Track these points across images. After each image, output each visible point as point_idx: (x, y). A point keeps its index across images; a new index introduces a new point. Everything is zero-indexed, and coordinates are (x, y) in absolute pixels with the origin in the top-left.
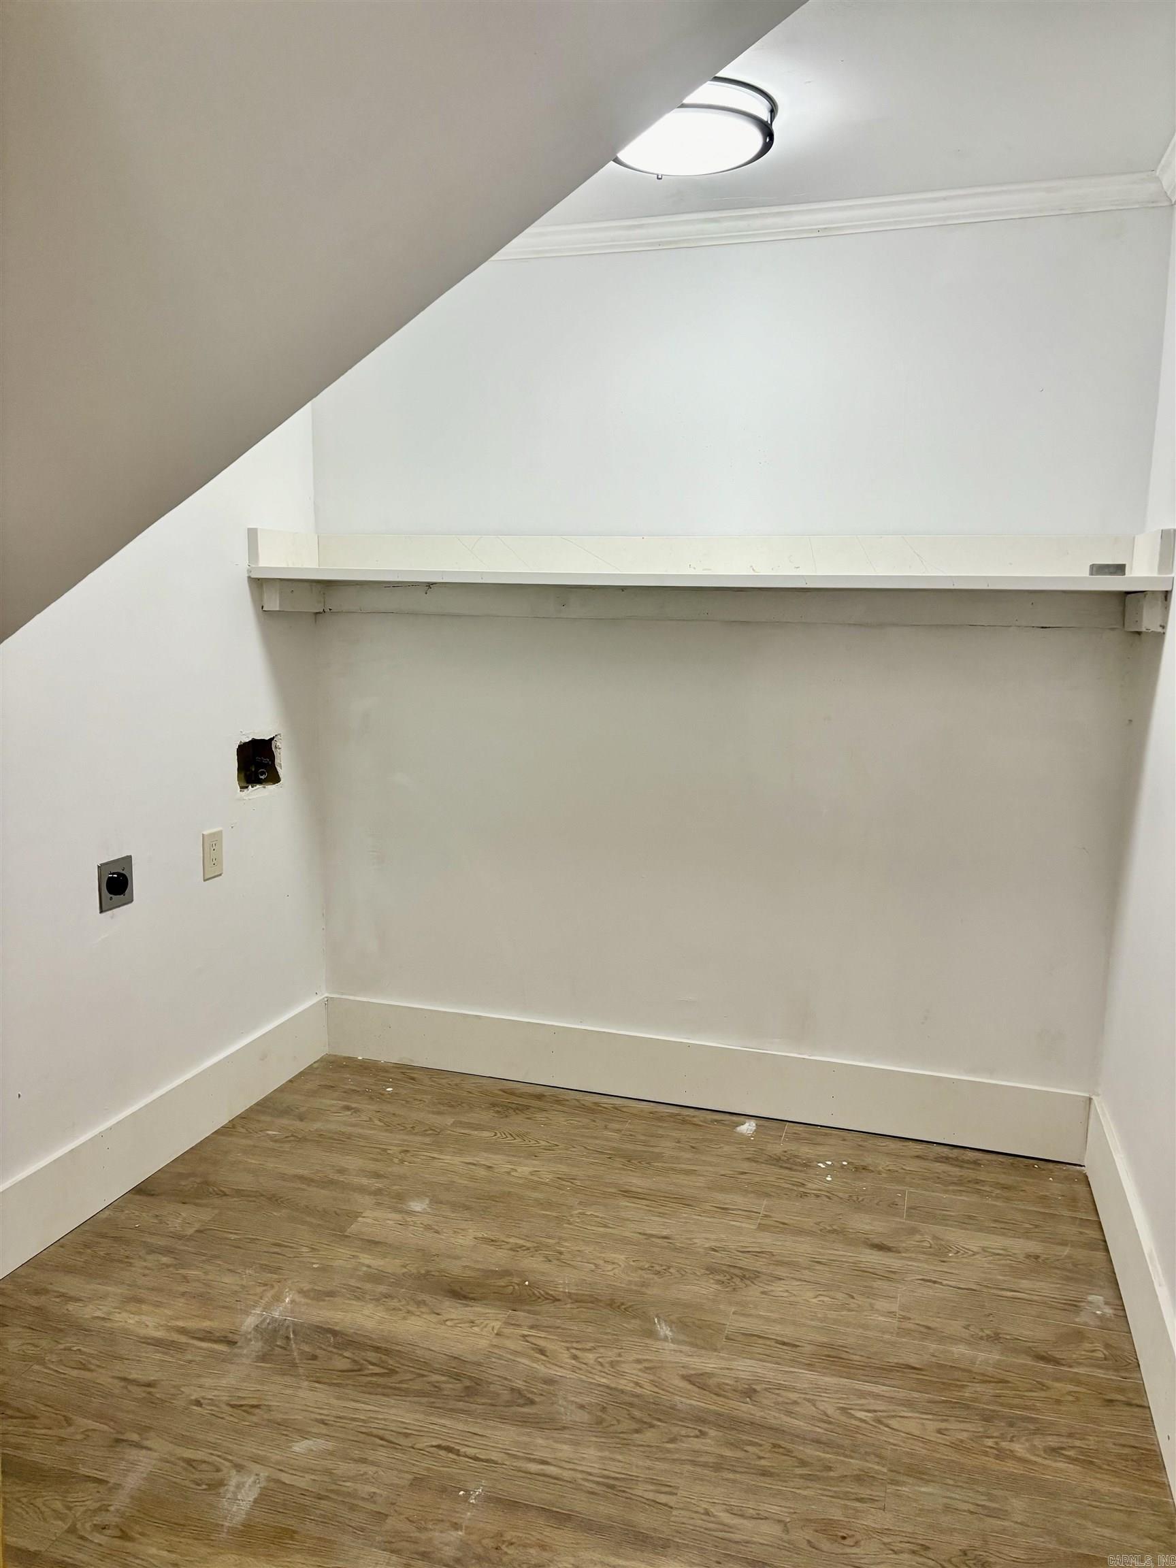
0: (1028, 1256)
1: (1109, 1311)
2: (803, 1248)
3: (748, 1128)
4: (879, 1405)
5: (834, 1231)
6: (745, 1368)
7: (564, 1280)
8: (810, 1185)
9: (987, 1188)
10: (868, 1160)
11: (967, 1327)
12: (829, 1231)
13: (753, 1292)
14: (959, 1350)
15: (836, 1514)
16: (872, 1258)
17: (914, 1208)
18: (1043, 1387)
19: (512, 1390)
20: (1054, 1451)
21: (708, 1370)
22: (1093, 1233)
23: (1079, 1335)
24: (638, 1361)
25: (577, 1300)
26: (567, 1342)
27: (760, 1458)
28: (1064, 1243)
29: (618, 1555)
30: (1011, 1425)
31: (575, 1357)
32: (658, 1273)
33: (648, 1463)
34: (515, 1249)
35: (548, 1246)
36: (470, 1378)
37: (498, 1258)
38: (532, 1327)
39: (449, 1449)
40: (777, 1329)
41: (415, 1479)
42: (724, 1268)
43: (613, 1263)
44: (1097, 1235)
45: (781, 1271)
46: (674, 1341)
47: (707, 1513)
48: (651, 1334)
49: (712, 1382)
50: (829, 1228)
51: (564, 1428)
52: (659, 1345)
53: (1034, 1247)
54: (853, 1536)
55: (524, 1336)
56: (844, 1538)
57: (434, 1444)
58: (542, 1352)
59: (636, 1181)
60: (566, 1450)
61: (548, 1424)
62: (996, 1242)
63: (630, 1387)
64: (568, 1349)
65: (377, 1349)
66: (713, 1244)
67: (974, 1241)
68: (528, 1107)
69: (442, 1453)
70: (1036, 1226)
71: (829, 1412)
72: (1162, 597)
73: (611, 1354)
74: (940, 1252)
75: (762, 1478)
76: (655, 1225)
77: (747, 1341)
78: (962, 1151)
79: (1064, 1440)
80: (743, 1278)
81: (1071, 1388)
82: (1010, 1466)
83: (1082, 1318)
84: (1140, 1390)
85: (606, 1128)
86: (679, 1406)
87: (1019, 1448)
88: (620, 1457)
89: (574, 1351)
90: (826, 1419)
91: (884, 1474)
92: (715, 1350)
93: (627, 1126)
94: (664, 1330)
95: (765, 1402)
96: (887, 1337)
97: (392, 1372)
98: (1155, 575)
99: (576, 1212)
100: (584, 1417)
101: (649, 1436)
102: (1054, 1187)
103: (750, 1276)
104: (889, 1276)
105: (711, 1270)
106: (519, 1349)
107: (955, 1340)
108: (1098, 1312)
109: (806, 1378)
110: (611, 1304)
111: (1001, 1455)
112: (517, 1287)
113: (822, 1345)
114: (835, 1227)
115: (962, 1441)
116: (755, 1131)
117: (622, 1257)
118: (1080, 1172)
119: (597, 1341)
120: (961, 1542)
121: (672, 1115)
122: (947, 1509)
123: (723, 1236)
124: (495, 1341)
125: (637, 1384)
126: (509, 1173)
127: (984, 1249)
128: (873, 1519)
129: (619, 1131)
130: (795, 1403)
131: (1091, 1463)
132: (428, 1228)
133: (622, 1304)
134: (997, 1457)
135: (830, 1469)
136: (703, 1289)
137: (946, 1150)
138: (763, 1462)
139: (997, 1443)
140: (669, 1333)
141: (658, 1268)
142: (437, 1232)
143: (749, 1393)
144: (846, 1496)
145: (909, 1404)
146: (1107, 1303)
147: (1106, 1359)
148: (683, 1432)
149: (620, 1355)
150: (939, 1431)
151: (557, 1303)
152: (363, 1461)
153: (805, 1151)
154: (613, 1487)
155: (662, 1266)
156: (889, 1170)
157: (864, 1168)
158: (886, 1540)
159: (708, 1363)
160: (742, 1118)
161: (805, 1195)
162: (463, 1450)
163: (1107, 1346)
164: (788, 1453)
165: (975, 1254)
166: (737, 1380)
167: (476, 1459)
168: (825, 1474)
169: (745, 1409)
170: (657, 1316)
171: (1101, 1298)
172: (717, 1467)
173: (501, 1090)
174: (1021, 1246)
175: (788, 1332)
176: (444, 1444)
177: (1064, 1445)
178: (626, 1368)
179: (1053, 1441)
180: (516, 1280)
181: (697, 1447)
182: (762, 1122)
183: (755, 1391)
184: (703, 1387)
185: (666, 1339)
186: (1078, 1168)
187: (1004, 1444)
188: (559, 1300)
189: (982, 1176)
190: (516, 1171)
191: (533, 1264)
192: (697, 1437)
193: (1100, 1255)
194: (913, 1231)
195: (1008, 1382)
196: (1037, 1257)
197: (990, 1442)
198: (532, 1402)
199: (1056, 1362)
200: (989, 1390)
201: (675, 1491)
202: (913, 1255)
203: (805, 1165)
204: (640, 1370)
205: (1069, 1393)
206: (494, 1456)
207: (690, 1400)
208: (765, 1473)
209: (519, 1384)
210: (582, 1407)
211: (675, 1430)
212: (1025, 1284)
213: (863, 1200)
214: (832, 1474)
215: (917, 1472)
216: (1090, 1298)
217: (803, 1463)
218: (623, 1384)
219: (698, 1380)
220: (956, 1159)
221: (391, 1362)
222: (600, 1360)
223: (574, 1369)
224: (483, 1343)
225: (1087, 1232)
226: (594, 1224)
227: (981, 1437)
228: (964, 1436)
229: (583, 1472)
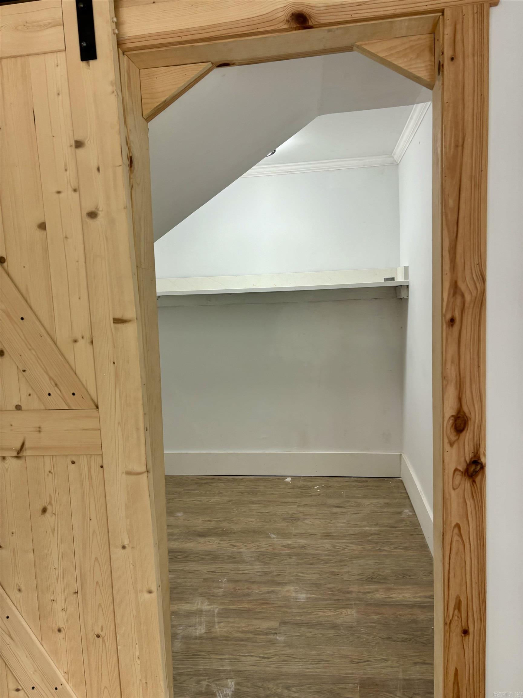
0: (385, 503)
1: (410, 514)
2: (314, 510)
3: (288, 479)
4: (343, 545)
5: (323, 505)
6: (301, 541)
7: (236, 528)
8: (312, 493)
9: (371, 488)
10: (331, 484)
11: (368, 523)
12: (321, 505)
13: (300, 523)
14: (367, 528)
15: (335, 570)
16: (335, 510)
17: (347, 495)
18: (393, 534)
19: (228, 556)
20: (396, 548)
21: (289, 544)
22: (405, 495)
23: (402, 520)
24: (266, 544)
25: (242, 532)
26: (242, 543)
27: (310, 561)
28: (396, 499)
29: (273, 587)
30: (384, 544)
31: (246, 546)
32: (267, 522)
33: (276, 567)
34: (218, 521)
35: (228, 520)
36: (213, 555)
37: (213, 525)
38: (229, 541)
39: (213, 572)
40: (309, 531)
41: (203, 580)
42: (288, 518)
43: (251, 521)
45: (307, 517)
46: (276, 538)
47: (296, 575)
48: (270, 537)
49: (291, 546)
50: (321, 504)
51: (247, 562)
52: (272, 540)
53: (386, 501)
54: (340, 574)
55: (227, 543)
56: (338, 575)
57: (207, 571)
58: (235, 546)
59: (253, 499)
60: (249, 567)
61: (243, 562)
62: (375, 501)
63: (265, 551)
64: (243, 544)
65: (180, 552)
66: (283, 512)
67: (367, 502)
68: (209, 483)
69: (210, 573)
70: (387, 495)
71: (329, 548)
73: (258, 544)
74: (358, 506)
75: (311, 565)
76: (263, 510)
77: (300, 535)
78: (361, 478)
79: (399, 545)
80: (295, 520)
81: (400, 533)
82: (384, 553)
83: (403, 516)
84: (421, 531)
85: (239, 485)
86: (282, 553)
87: (386, 548)
88: (266, 566)
90: (328, 550)
91: (347, 559)
92: (291, 539)
93: (246, 484)
94: (273, 536)
95: (309, 548)
96: (344, 529)
97: (187, 557)
99: (235, 510)
100: (253, 559)
101: (275, 561)
102: (392, 484)
103: (298, 519)
104: (342, 514)
105: (284, 519)
106: (226, 546)
108: (407, 514)
109: (320, 541)
110: (254, 532)
111: (381, 550)
113: (324, 533)
114: (323, 503)
116: (291, 480)
117: (254, 519)
118: (400, 480)
119: (251, 541)
120: (372, 571)
121: (261, 479)
122: (367, 564)
123: (286, 510)
124: (218, 545)
125: (267, 550)
126: (208, 502)
127: (371, 503)
128: (346, 569)
129: (243, 485)
130: (318, 547)
131: (408, 549)
132: (185, 520)
133: (257, 531)
134: (380, 551)
135: (331, 561)
136: (283, 524)
137: (356, 479)
138: (310, 562)
139: (380, 548)
140: (275, 537)
141: (267, 521)
142: (188, 520)
143: (303, 547)
144: (337, 566)
145: (352, 543)
146: (410, 512)
147: (410, 525)
148: (285, 558)
149: (260, 544)
150: (362, 548)
151: (236, 534)
152: (186, 578)
153: (309, 484)
154: (266, 573)
156: (338, 486)
157: (330, 487)
158: (350, 573)
159: (289, 542)
160: (286, 477)
161: (311, 496)
162: (216, 571)
163: (410, 522)
164: (318, 559)
165: (369, 505)
166: (299, 544)
167: (222, 573)
168: (330, 562)
169: (303, 550)
170: (271, 533)
171: (408, 511)
172: (297, 565)
173: (198, 479)
174: (382, 501)
175: (313, 531)
176: (210, 571)
178: (263, 546)
179: (396, 546)
180: (220, 530)
181: (290, 561)
182: (293, 477)
183: (305, 546)
184: (289, 548)
185: (274, 538)
187: (382, 548)
189: (369, 484)
190: (210, 501)
191: (225, 525)
192: (289, 559)
193: (407, 500)
194: (349, 501)
195: (381, 534)
196: (388, 503)
197: (378, 548)
198: (235, 558)
199: (396, 527)
200: (376, 537)
201: (285, 571)
202: (349, 508)
203: (310, 488)
204: (268, 546)
205: (400, 534)
206: (227, 571)
207: (285, 551)
208: (311, 564)
209: (230, 554)
210: (251, 557)
211: (282, 558)
212: (385, 510)
213: (331, 495)
214: (332, 562)
215: (357, 558)
216: (405, 511)
217: (323, 560)
218: (263, 550)
219: (288, 546)
220: (360, 481)
221: (185, 554)
222: (254, 545)
223: (246, 549)
224: (215, 546)
225: (403, 495)
226: (242, 512)
227: (375, 547)
228: (370, 548)
229: (256, 571)
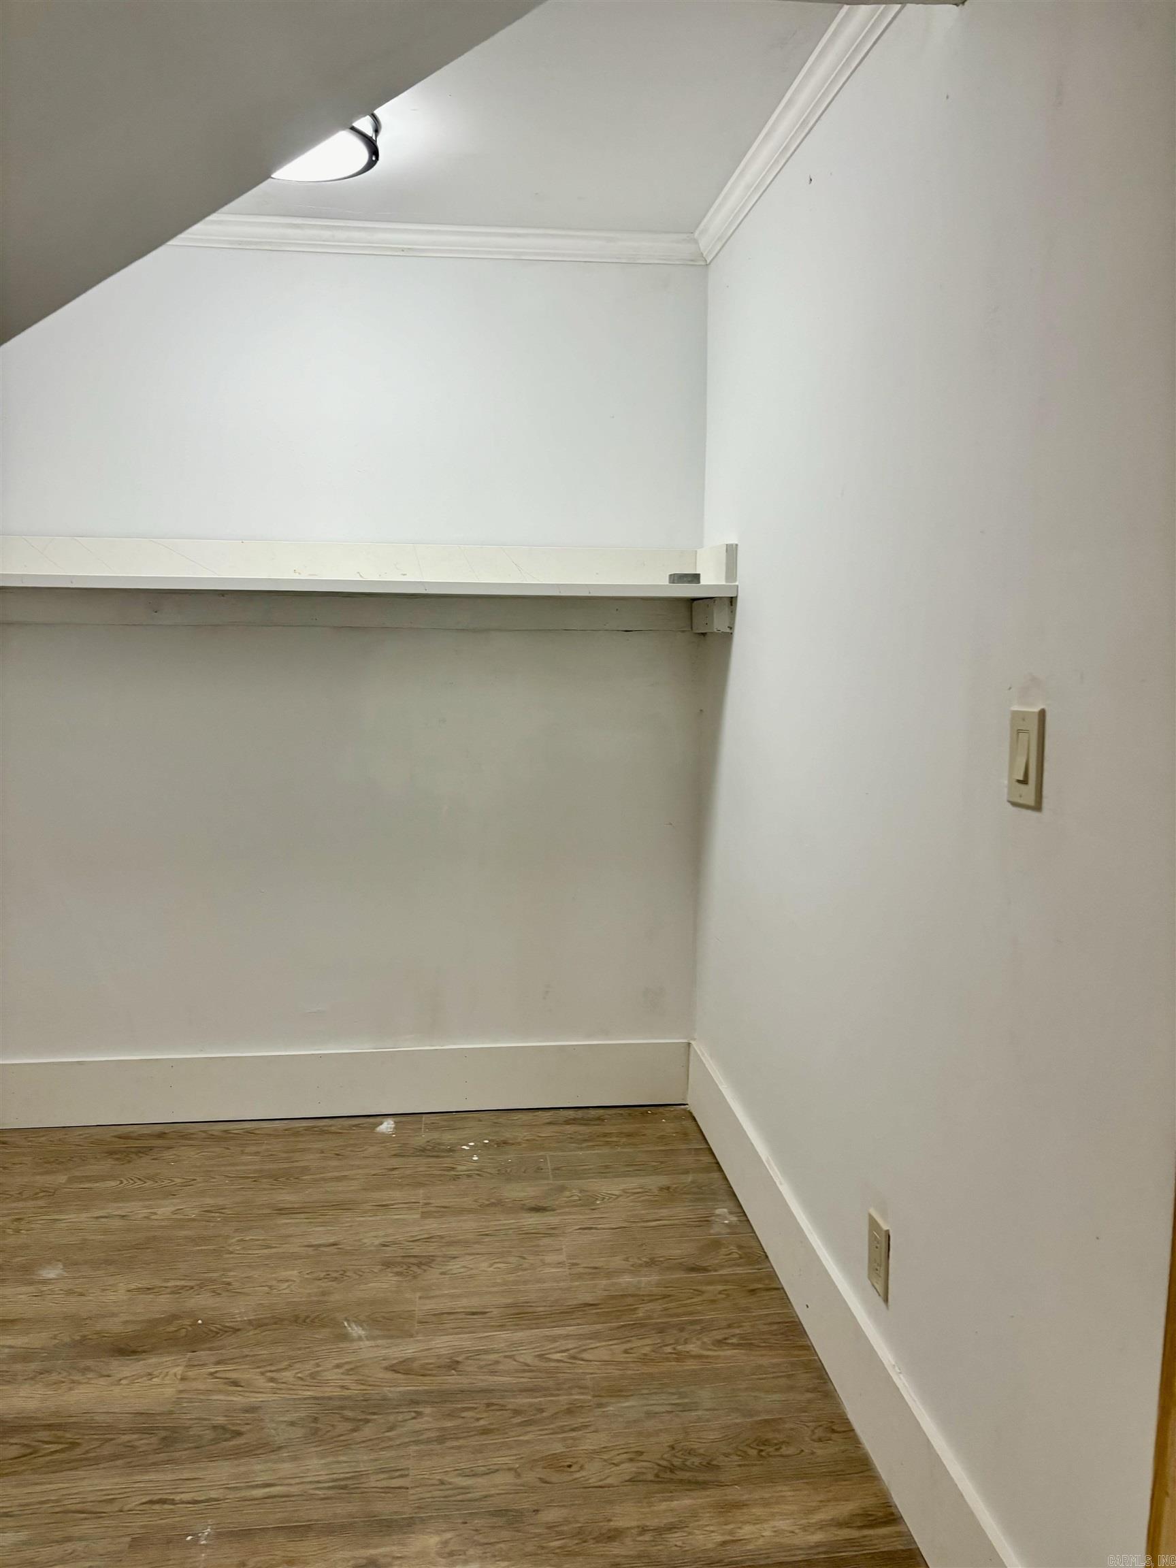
0: (661, 1189)
1: (734, 1219)
2: (467, 1225)
3: (387, 1126)
4: (570, 1344)
5: (492, 1204)
6: (443, 1344)
7: (240, 1309)
8: (460, 1168)
9: (615, 1139)
10: (507, 1135)
11: (627, 1259)
12: (488, 1205)
13: (433, 1275)
14: (626, 1279)
15: (558, 1448)
16: (532, 1221)
17: (558, 1169)
18: (702, 1292)
19: (215, 1427)
20: (720, 1343)
21: (409, 1356)
22: (706, 1159)
23: (716, 1244)
24: (338, 1366)
25: (258, 1324)
26: (259, 1367)
27: (478, 1419)
28: (686, 1172)
29: (367, 1546)
30: (682, 1330)
31: (272, 1380)
32: (336, 1279)
33: (373, 1456)
34: (176, 1291)
35: (213, 1281)
36: (165, 1428)
37: (162, 1304)
38: (218, 1363)
39: (162, 1502)
40: (464, 1302)
41: (132, 1540)
42: (399, 1259)
43: (287, 1281)
44: (708, 1159)
45: (453, 1251)
46: (368, 1338)
47: (442, 1483)
48: (345, 1337)
49: (416, 1365)
50: (487, 1203)
51: (280, 1448)
52: (355, 1345)
53: (663, 1180)
54: (576, 1463)
55: (211, 1374)
56: (570, 1466)
57: (144, 1500)
58: (235, 1383)
59: (287, 1197)
60: (287, 1468)
61: (265, 1448)
62: (632, 1183)
63: (338, 1392)
64: (262, 1374)
65: (49, 1427)
66: (381, 1240)
67: (612, 1187)
68: (151, 1148)
69: (157, 1507)
70: (662, 1162)
71: (529, 1361)
72: (727, 602)
73: (309, 1367)
74: (589, 1202)
75: (484, 1437)
76: (320, 1235)
77: (437, 1321)
78: (586, 1111)
79: (726, 1331)
80: (419, 1265)
81: (720, 1288)
82: (691, 1365)
83: (716, 1229)
84: (773, 1276)
85: (243, 1153)
86: (390, 1395)
87: (693, 1348)
88: (342, 1458)
89: (269, 1374)
90: (527, 1368)
91: (590, 1401)
92: (411, 1336)
93: (264, 1147)
94: (356, 1331)
95: (469, 1369)
96: (562, 1284)
97: (74, 1445)
98: (724, 583)
99: (234, 1240)
100: (299, 1432)
101: (367, 1431)
102: (668, 1127)
103: (426, 1262)
104: (551, 1232)
105: (387, 1264)
106: (210, 1387)
107: (622, 1272)
108: (726, 1222)
109: (504, 1337)
110: (296, 1320)
111: (680, 1357)
112: (190, 1329)
113: (507, 1306)
114: (493, 1201)
115: (645, 1355)
116: (395, 1128)
117: (295, 1272)
118: (685, 1110)
119: (290, 1358)
120: (666, 1439)
121: (307, 1129)
122: (650, 1415)
123: (390, 1231)
124: (181, 1387)
125: (343, 1387)
126: (147, 1218)
127: (624, 1191)
128: (590, 1442)
129: (257, 1153)
130: (497, 1362)
131: (751, 1344)
132: (70, 1292)
133: (308, 1317)
134: (677, 1360)
135: (542, 1411)
136: (383, 1284)
137: (571, 1112)
138: (482, 1423)
139: (674, 1349)
140: (362, 1333)
141: (335, 1275)
142: (82, 1295)
143: (453, 1365)
144: (562, 1430)
145: (595, 1336)
146: (731, 1213)
147: (741, 1258)
148: (400, 1418)
149: (318, 1365)
150: (626, 1352)
151: (239, 1333)
152: (68, 1539)
153: (448, 1138)
154: (344, 1488)
155: (337, 1271)
156: (527, 1140)
157: (505, 1143)
158: (605, 1457)
159: (407, 1349)
160: (378, 1119)
161: (456, 1178)
162: (178, 1498)
163: (740, 1247)
164: (503, 1408)
165: (618, 1196)
166: (439, 1357)
167: (195, 1502)
168: (538, 1416)
169: (453, 1380)
170: (348, 1321)
171: (725, 1210)
172: (441, 1440)
173: (115, 1137)
174: (654, 1182)
175: (474, 1303)
176: (156, 1498)
177: (727, 1336)
178: (329, 1375)
179: (718, 1335)
180: (187, 1322)
181: (418, 1427)
182: (398, 1119)
183: (458, 1362)
184: (407, 1373)
185: (360, 1338)
186: (682, 1107)
187: (679, 1348)
188: (239, 1330)
189: (608, 1129)
190: (155, 1214)
191: (202, 1301)
192: (414, 1418)
193: (716, 1175)
194: (562, 1189)
195: (669, 1296)
196: (668, 1188)
197: (669, 1349)
198: (239, 1434)
199: (705, 1270)
200: (657, 1306)
201: (406, 1473)
202: (567, 1210)
203: (450, 1150)
204: (342, 1374)
205: (720, 1293)
206: (213, 1494)
207: (403, 1386)
208: (485, 1431)
209: (221, 1420)
210: (292, 1424)
211: (392, 1418)
212: (664, 1212)
213: (511, 1171)
214: (545, 1414)
215: (617, 1392)
216: (718, 1211)
217: (517, 1412)
218: (328, 1391)
219: (402, 1368)
220: (582, 1119)
221: (68, 1435)
222: (299, 1375)
223: (274, 1391)
224: (169, 1392)
225: (702, 1158)
226: (256, 1247)
227: (661, 1347)
228: (647, 1350)
229: (311, 1482)
